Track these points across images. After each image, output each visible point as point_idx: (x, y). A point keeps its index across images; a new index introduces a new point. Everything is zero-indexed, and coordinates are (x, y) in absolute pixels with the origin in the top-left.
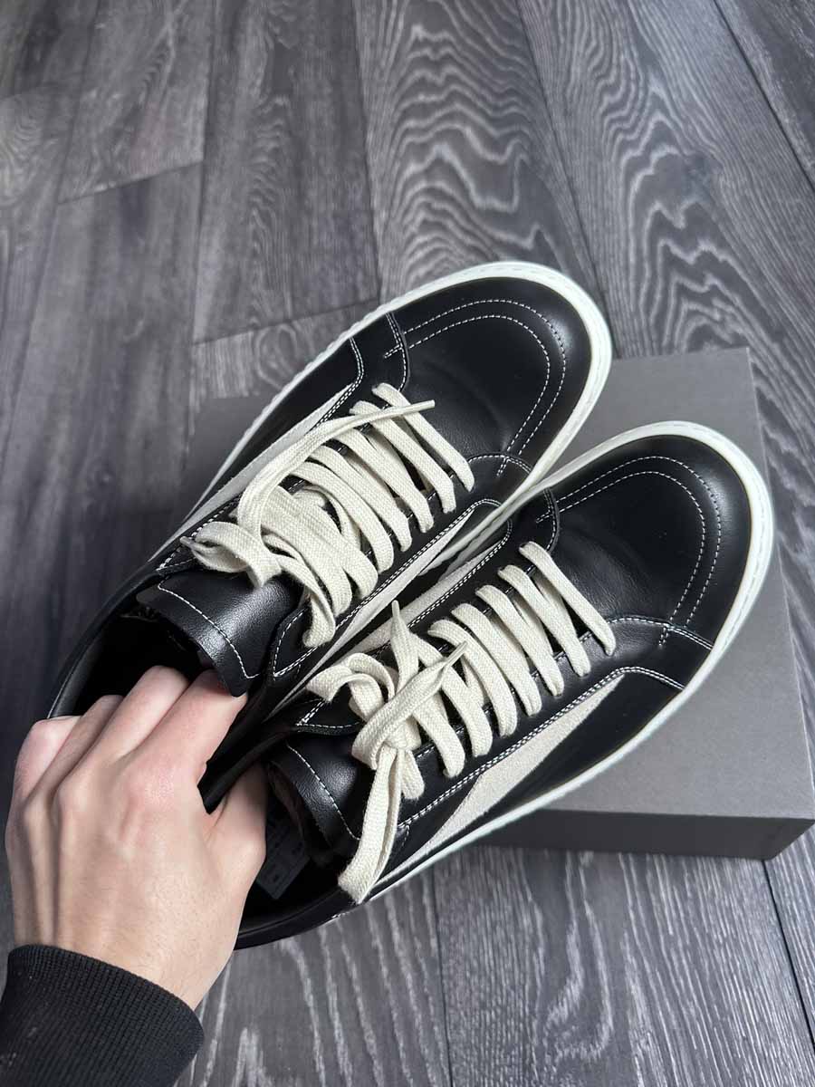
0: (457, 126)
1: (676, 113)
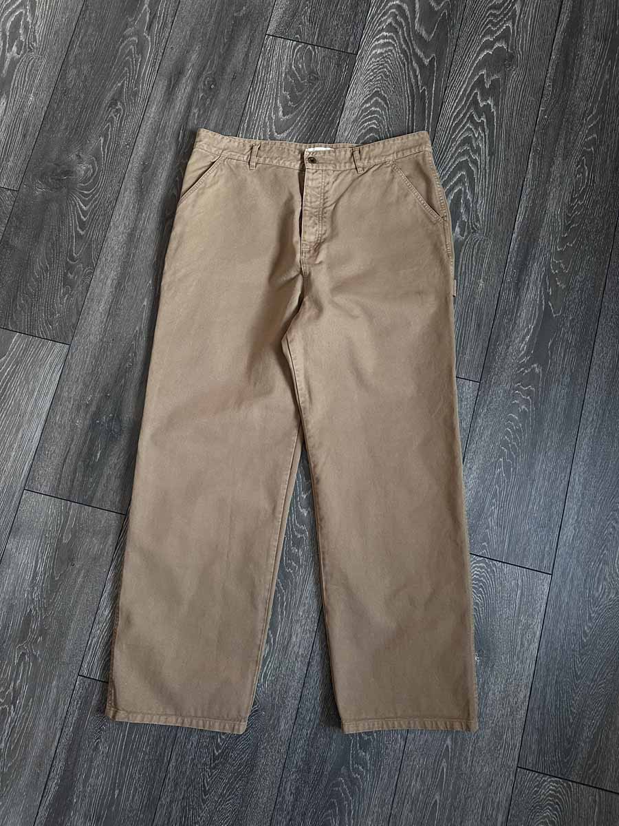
1: (518, 26)
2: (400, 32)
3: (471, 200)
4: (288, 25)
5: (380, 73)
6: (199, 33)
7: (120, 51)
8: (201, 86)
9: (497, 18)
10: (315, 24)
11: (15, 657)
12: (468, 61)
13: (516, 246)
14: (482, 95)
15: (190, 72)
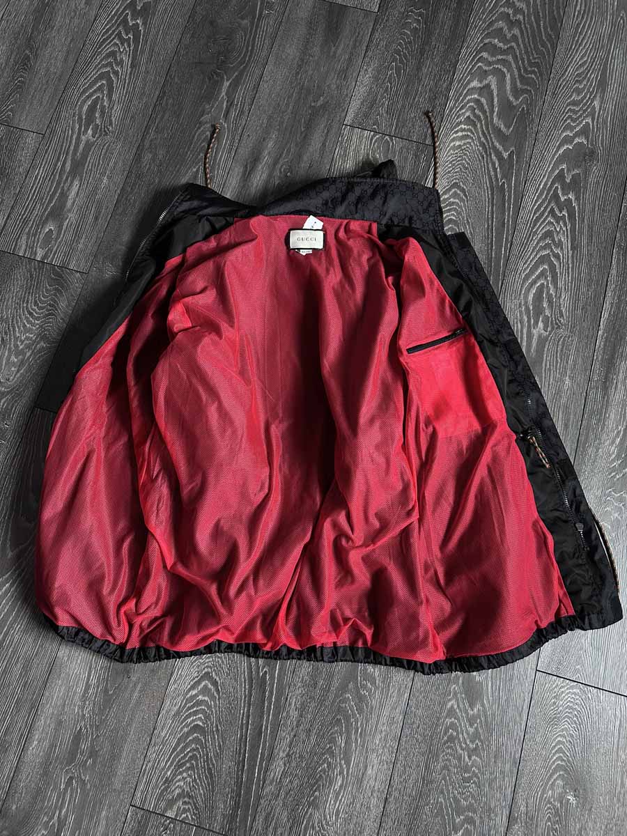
0: (505, 70)
1: (597, 122)
2: (479, 126)
3: (554, 295)
4: (366, 116)
5: (458, 165)
6: (276, 121)
7: (196, 137)
8: (277, 173)
9: (577, 114)
10: (393, 115)
11: (61, 782)
12: (548, 156)
13: (602, 343)
14: (562, 189)
15: (266, 159)
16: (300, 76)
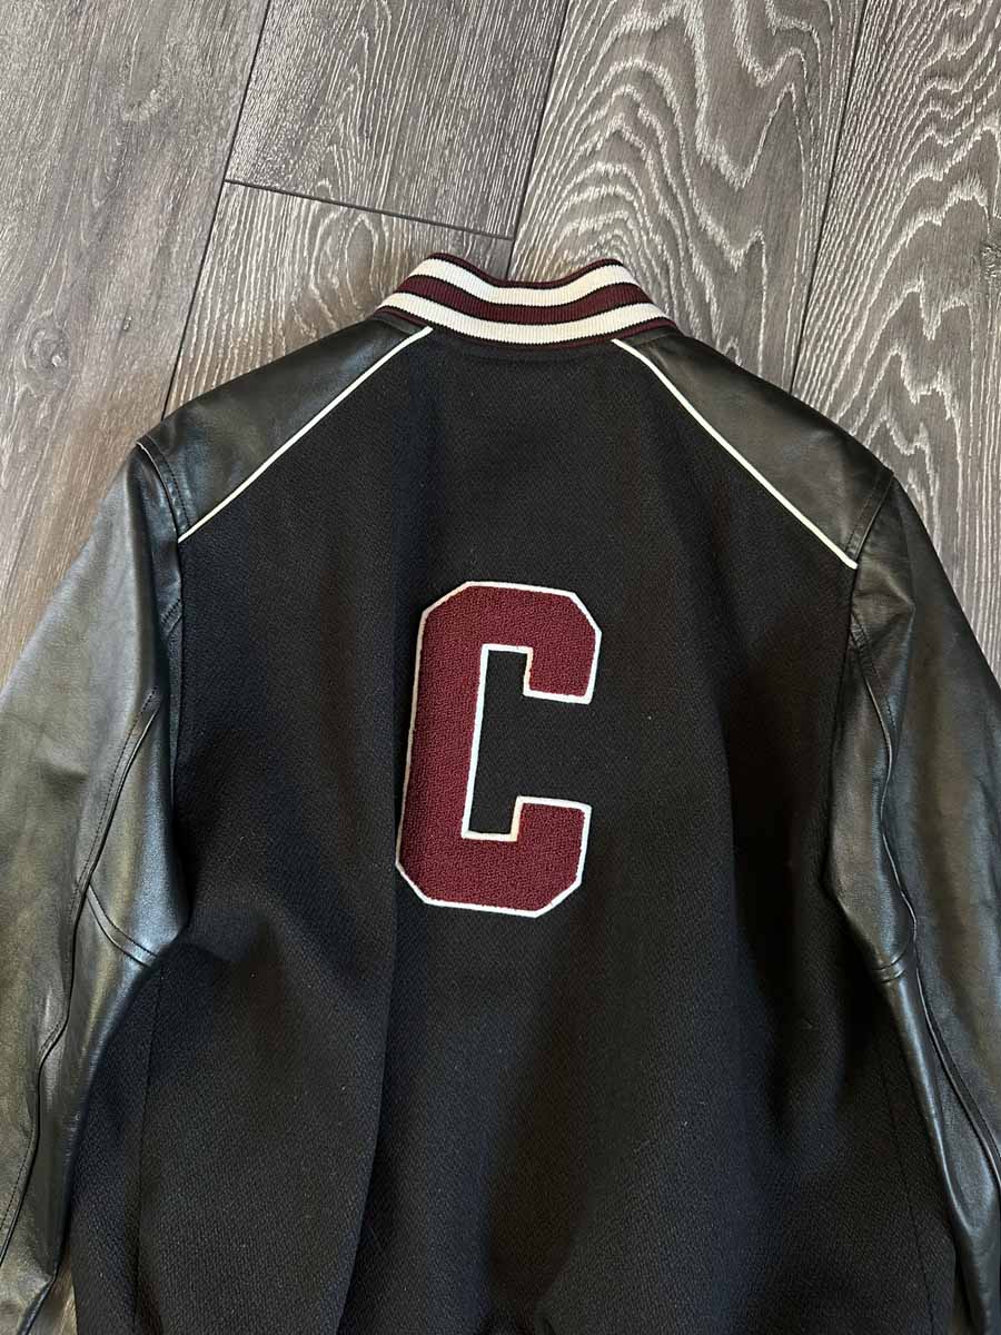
2: (650, 161)
4: (296, 147)
6: (15, 178)
8: (19, 358)
9: (953, 106)
10: (380, 139)
12: (869, 252)
14: (915, 363)
16: (83, 21)
